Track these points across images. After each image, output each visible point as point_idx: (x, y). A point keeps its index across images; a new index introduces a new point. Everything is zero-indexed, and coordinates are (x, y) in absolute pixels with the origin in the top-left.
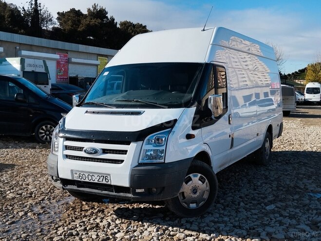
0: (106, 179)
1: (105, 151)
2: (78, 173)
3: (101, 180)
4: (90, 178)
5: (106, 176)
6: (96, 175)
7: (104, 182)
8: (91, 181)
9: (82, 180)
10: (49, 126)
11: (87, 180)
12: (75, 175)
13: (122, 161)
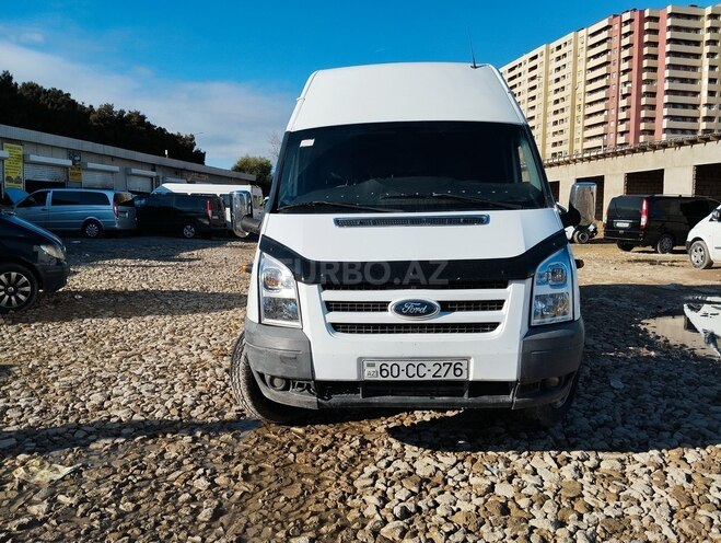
0: (455, 369)
1: (447, 307)
2: (378, 364)
3: (442, 373)
4: (412, 371)
5: (457, 363)
6: (429, 364)
7: (451, 377)
8: (416, 378)
9: (390, 378)
10: (14, 274)
11: (403, 377)
12: (367, 370)
13: (494, 326)
